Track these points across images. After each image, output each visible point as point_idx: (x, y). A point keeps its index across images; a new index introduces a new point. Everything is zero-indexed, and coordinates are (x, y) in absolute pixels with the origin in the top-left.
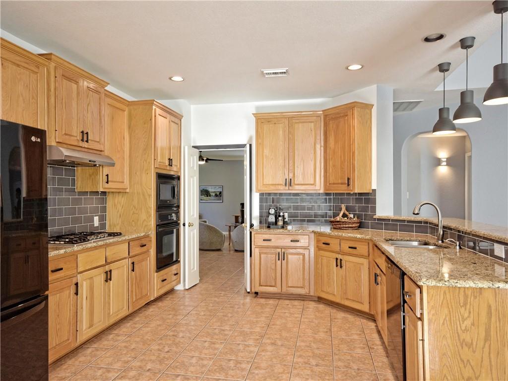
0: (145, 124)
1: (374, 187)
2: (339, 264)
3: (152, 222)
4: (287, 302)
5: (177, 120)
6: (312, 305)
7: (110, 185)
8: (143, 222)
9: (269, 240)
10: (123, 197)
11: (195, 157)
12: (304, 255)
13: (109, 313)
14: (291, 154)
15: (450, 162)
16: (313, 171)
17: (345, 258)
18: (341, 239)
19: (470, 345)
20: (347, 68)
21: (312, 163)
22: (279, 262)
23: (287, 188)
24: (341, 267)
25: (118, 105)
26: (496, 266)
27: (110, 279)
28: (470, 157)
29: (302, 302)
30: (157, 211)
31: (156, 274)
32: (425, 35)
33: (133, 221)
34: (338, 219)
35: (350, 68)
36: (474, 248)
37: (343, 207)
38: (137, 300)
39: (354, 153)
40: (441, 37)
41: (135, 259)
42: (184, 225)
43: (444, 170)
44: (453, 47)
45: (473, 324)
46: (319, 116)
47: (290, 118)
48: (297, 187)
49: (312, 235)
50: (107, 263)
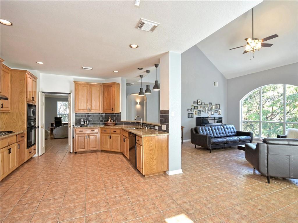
0: (21, 81)
1: (120, 111)
2: (110, 137)
3: (25, 126)
4: (90, 154)
5: (35, 80)
6: (100, 153)
7: (3, 109)
8: (19, 127)
9: (82, 131)
10: (6, 114)
11: (43, 97)
12: (96, 136)
13: (10, 168)
14: (90, 98)
15: (140, 103)
16: (99, 105)
17: (112, 135)
18: (110, 129)
19: (152, 150)
20: (113, 71)
21: (98, 102)
22: (86, 139)
23: (88, 111)
24: (111, 138)
25: (6, 70)
26: (156, 132)
27: (11, 153)
28: (146, 102)
29: (96, 153)
30: (27, 121)
31: (27, 150)
32: (138, 68)
33: (13, 126)
34: (108, 122)
35: (115, 72)
36: (150, 128)
37: (110, 118)
38: (20, 162)
39: (114, 100)
40: (142, 69)
41: (19, 143)
42: (38, 127)
43: (138, 106)
44: (145, 72)
45: (153, 145)
46: (101, 85)
47: (90, 85)
48: (92, 111)
49: (99, 128)
50: (9, 145)
